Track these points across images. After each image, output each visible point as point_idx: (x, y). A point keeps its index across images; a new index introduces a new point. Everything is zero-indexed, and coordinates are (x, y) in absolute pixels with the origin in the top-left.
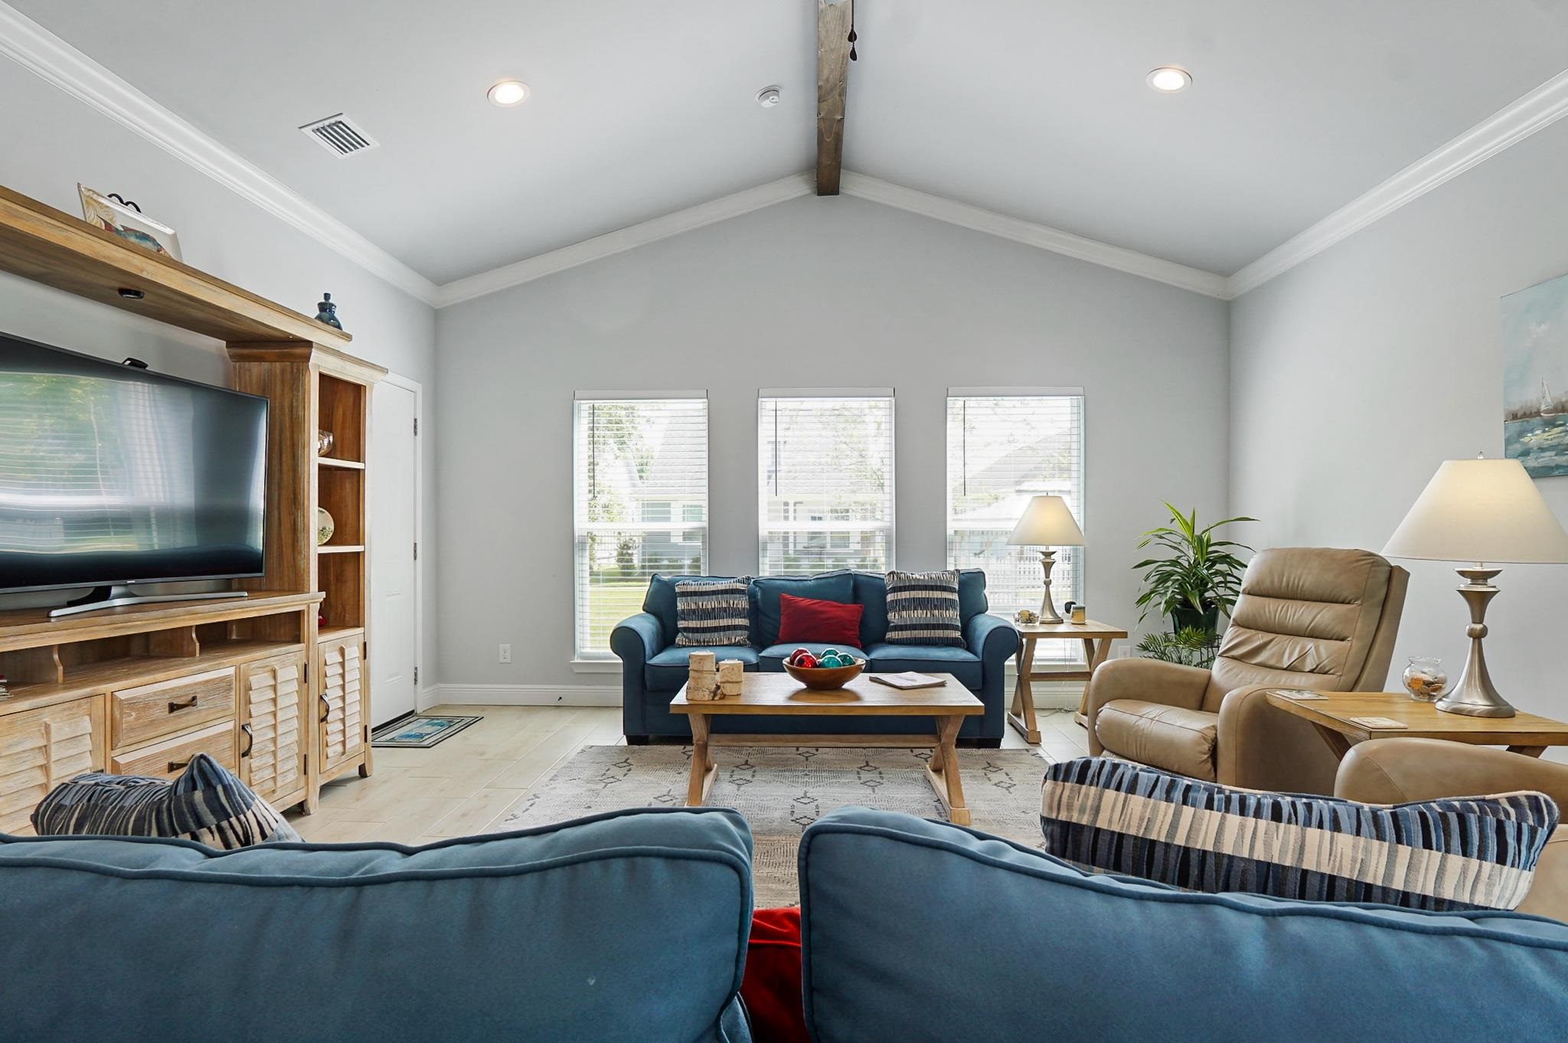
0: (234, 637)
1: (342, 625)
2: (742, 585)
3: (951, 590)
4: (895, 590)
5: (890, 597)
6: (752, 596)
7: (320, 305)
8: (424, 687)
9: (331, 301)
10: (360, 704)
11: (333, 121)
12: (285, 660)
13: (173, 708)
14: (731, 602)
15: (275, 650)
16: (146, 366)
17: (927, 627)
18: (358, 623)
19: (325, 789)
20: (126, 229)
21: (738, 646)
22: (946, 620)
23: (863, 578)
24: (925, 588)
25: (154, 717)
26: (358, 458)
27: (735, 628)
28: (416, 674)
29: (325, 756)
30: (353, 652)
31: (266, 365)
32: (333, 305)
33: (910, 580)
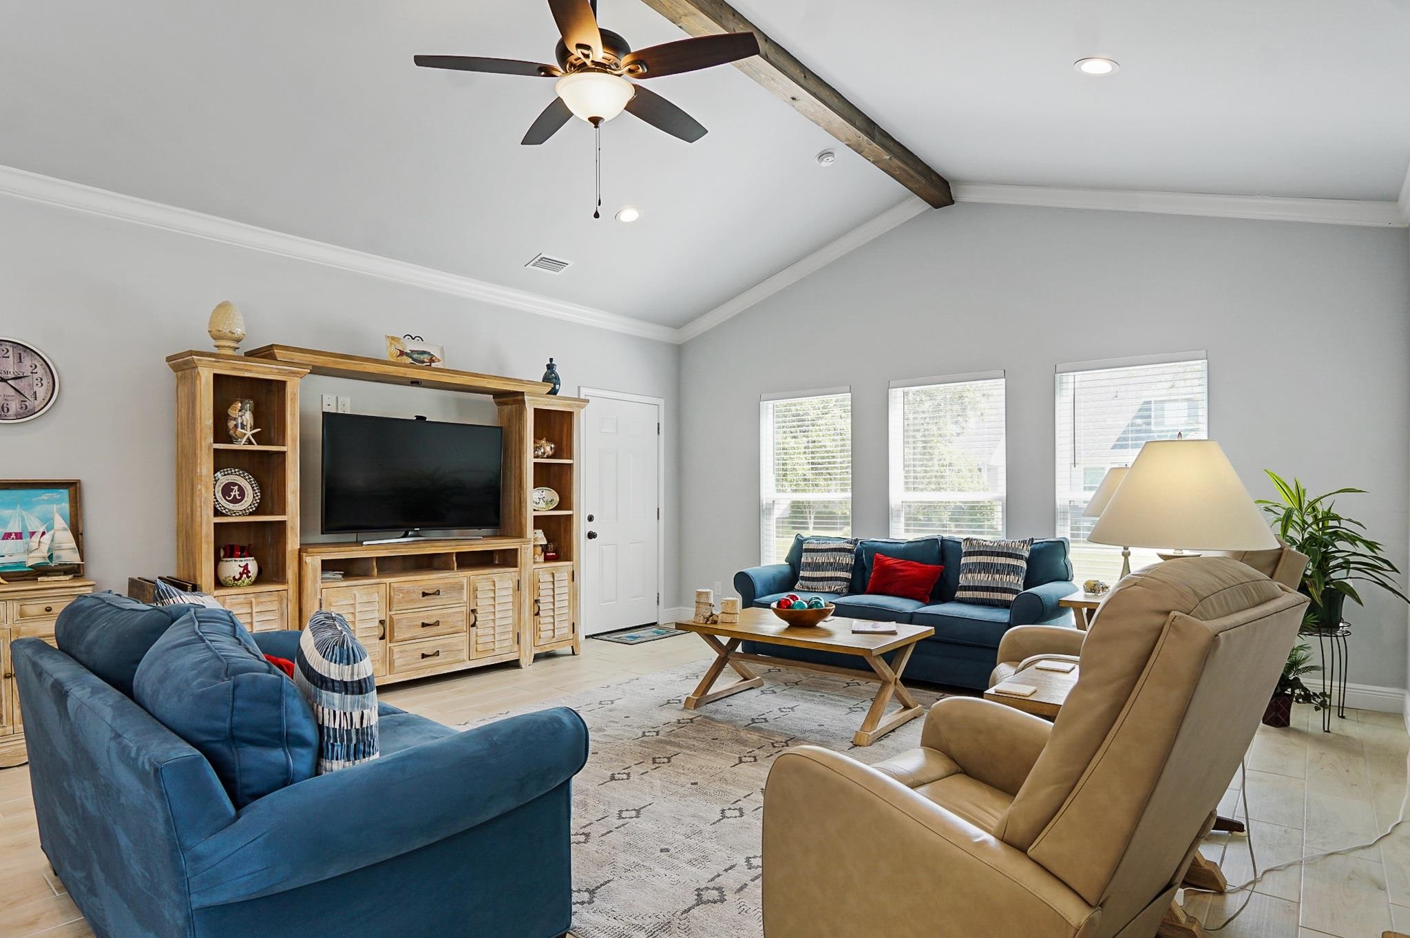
0: (497, 562)
1: (556, 559)
2: (849, 545)
3: (1020, 557)
4: (969, 554)
5: (963, 561)
6: (858, 556)
7: (548, 366)
8: (665, 607)
9: (553, 363)
10: (569, 608)
11: (539, 258)
12: (503, 578)
13: (424, 594)
14: (838, 558)
15: (496, 570)
16: (425, 418)
17: (987, 589)
18: (568, 558)
19: (537, 658)
20: (412, 351)
21: (835, 593)
22: (1005, 584)
23: (950, 543)
24: (992, 554)
25: (413, 598)
26: (571, 457)
27: (836, 579)
28: (658, 598)
29: (538, 637)
30: (566, 576)
31: (509, 406)
32: (554, 365)
33: (979, 546)
